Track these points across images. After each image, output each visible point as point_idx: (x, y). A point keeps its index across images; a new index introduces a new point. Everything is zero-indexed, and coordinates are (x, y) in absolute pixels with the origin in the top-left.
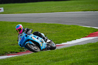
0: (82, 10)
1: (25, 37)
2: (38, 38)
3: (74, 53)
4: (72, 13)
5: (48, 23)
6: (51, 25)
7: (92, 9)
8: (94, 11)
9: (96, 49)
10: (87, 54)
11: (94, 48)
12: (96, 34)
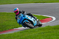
0: (34, 2)
1: (23, 17)
2: (31, 18)
3: (28, 35)
4: (26, 5)
5: (7, 12)
6: (10, 14)
7: (42, 2)
8: (43, 3)
9: (44, 32)
10: (38, 36)
11: (43, 32)
12: (45, 20)
